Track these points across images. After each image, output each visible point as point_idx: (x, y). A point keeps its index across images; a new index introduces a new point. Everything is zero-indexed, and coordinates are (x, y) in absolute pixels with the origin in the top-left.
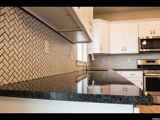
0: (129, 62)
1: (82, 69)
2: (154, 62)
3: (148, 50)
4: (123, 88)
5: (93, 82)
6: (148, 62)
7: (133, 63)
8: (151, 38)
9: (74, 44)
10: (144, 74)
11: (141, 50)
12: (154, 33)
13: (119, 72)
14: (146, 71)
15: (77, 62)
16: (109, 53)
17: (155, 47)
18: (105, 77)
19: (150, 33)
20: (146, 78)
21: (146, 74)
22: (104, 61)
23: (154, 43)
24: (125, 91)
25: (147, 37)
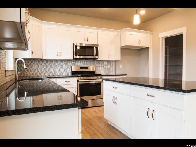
0: (64, 68)
1: (10, 79)
2: (86, 68)
3: (82, 57)
4: (58, 96)
5: (26, 93)
6: (81, 68)
7: (67, 69)
8: (84, 45)
9: (2, 49)
10: (78, 81)
11: (75, 57)
12: (87, 41)
13: (54, 80)
14: (79, 77)
15: (6, 72)
16: (41, 58)
17: (87, 54)
18: (36, 86)
19: (84, 41)
20: (80, 84)
21: (79, 81)
22: (35, 66)
23: (87, 50)
24: (60, 99)
25: (80, 44)
